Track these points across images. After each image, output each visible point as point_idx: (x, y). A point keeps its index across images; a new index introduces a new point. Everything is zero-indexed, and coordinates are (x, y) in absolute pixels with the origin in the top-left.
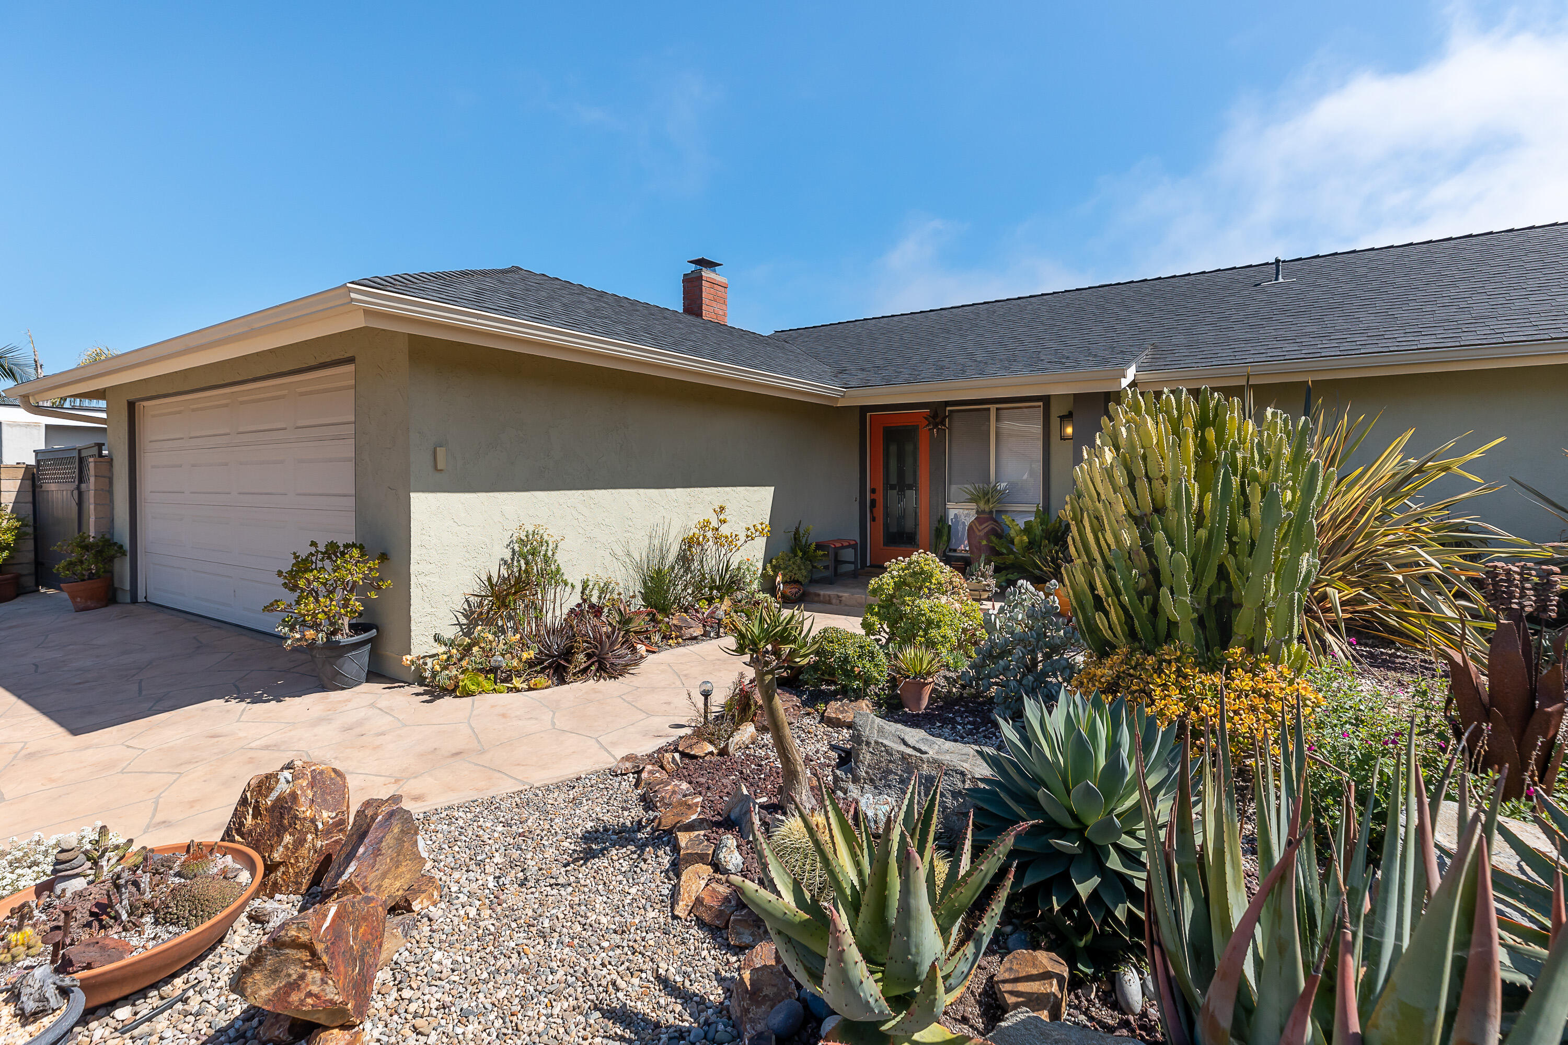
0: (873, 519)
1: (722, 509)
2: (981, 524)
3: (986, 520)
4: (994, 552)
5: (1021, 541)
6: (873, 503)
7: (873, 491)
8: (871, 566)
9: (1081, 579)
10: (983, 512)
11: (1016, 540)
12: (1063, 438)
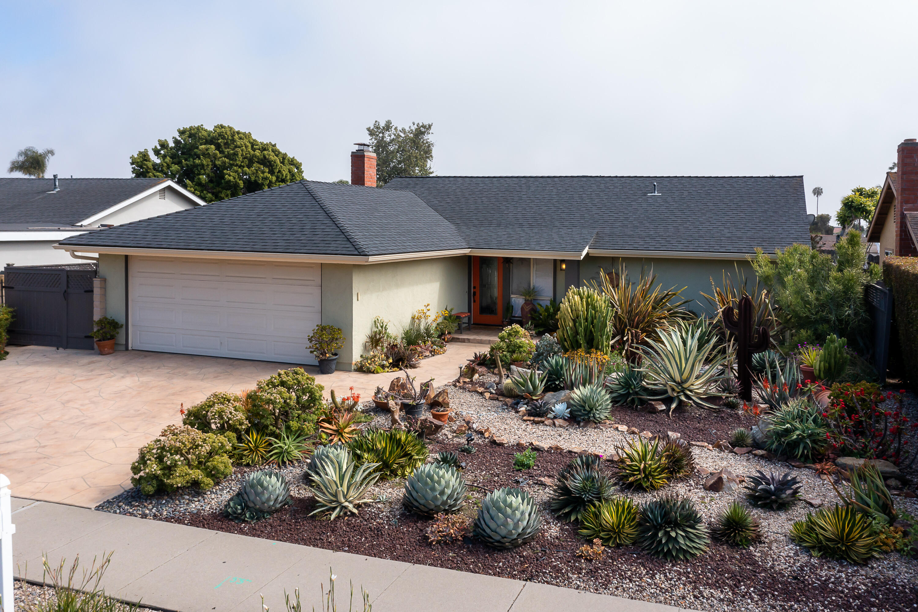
0: (474, 301)
1: (428, 305)
2: (527, 306)
3: (529, 304)
4: (533, 319)
5: (545, 315)
6: (475, 293)
7: (474, 288)
8: (473, 324)
9: (561, 333)
10: (528, 300)
11: (543, 314)
12: (562, 270)
